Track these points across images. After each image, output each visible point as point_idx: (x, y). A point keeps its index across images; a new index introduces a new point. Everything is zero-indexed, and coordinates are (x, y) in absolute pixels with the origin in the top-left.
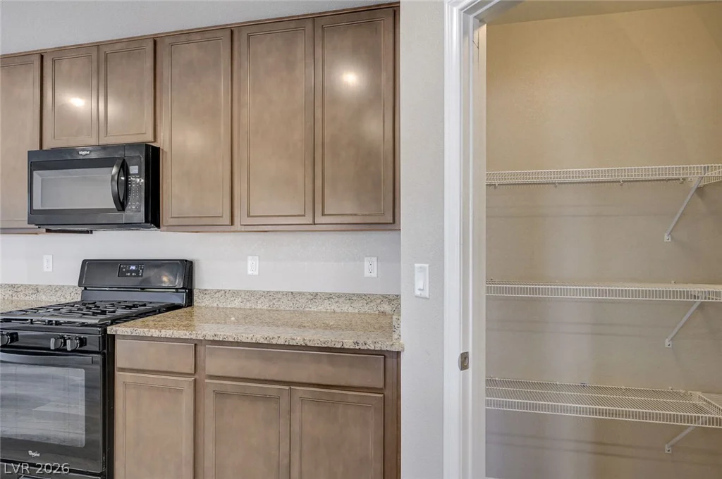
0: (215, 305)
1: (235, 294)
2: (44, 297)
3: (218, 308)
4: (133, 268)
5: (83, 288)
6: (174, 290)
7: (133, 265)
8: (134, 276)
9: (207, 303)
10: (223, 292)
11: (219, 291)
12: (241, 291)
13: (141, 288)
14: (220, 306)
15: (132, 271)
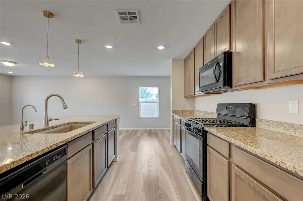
0: (267, 128)
1: (280, 124)
2: (210, 116)
3: (268, 131)
4: (231, 107)
5: (218, 114)
6: (245, 118)
7: (231, 105)
8: (231, 110)
9: (262, 126)
10: (271, 122)
11: (269, 121)
12: (284, 123)
13: (234, 116)
14: (270, 129)
15: (231, 108)
